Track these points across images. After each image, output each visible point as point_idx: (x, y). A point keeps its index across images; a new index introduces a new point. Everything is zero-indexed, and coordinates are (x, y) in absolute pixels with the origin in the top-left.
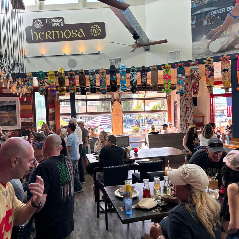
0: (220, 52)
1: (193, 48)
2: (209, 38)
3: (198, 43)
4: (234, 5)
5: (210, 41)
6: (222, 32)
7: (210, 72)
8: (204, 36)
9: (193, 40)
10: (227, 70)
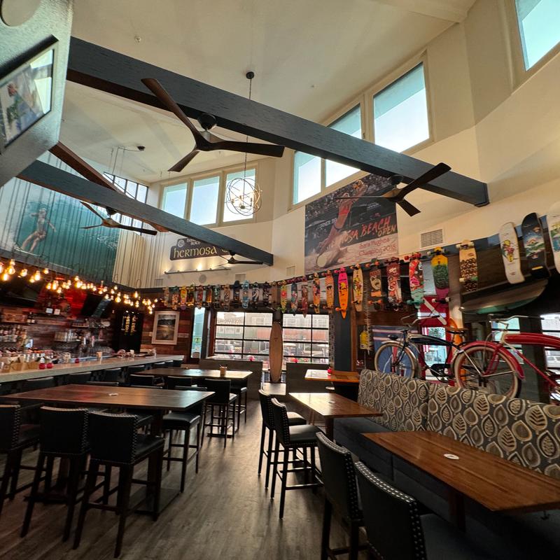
0: (326, 267)
1: (305, 263)
2: (317, 252)
3: (309, 257)
4: (337, 217)
5: (318, 255)
6: (327, 245)
7: (316, 289)
8: (314, 250)
9: (306, 255)
10: (330, 287)
